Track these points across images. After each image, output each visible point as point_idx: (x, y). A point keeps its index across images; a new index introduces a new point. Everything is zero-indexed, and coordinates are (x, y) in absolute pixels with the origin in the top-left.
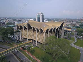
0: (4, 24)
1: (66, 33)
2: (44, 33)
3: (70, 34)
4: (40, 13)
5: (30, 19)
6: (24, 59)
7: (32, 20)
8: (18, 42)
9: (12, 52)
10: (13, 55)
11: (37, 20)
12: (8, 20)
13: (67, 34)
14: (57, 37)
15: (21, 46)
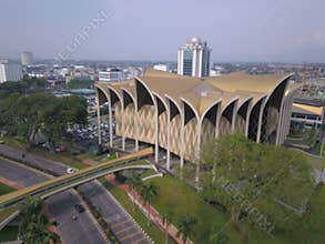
0: (61, 82)
1: (297, 123)
2: (200, 120)
3: (317, 130)
4: (194, 40)
5: (156, 67)
6: (118, 217)
7: (164, 68)
8: (103, 151)
9: (75, 188)
10: (80, 198)
11: (180, 71)
12: (78, 71)
13: (301, 127)
14: (255, 140)
15: (111, 167)
